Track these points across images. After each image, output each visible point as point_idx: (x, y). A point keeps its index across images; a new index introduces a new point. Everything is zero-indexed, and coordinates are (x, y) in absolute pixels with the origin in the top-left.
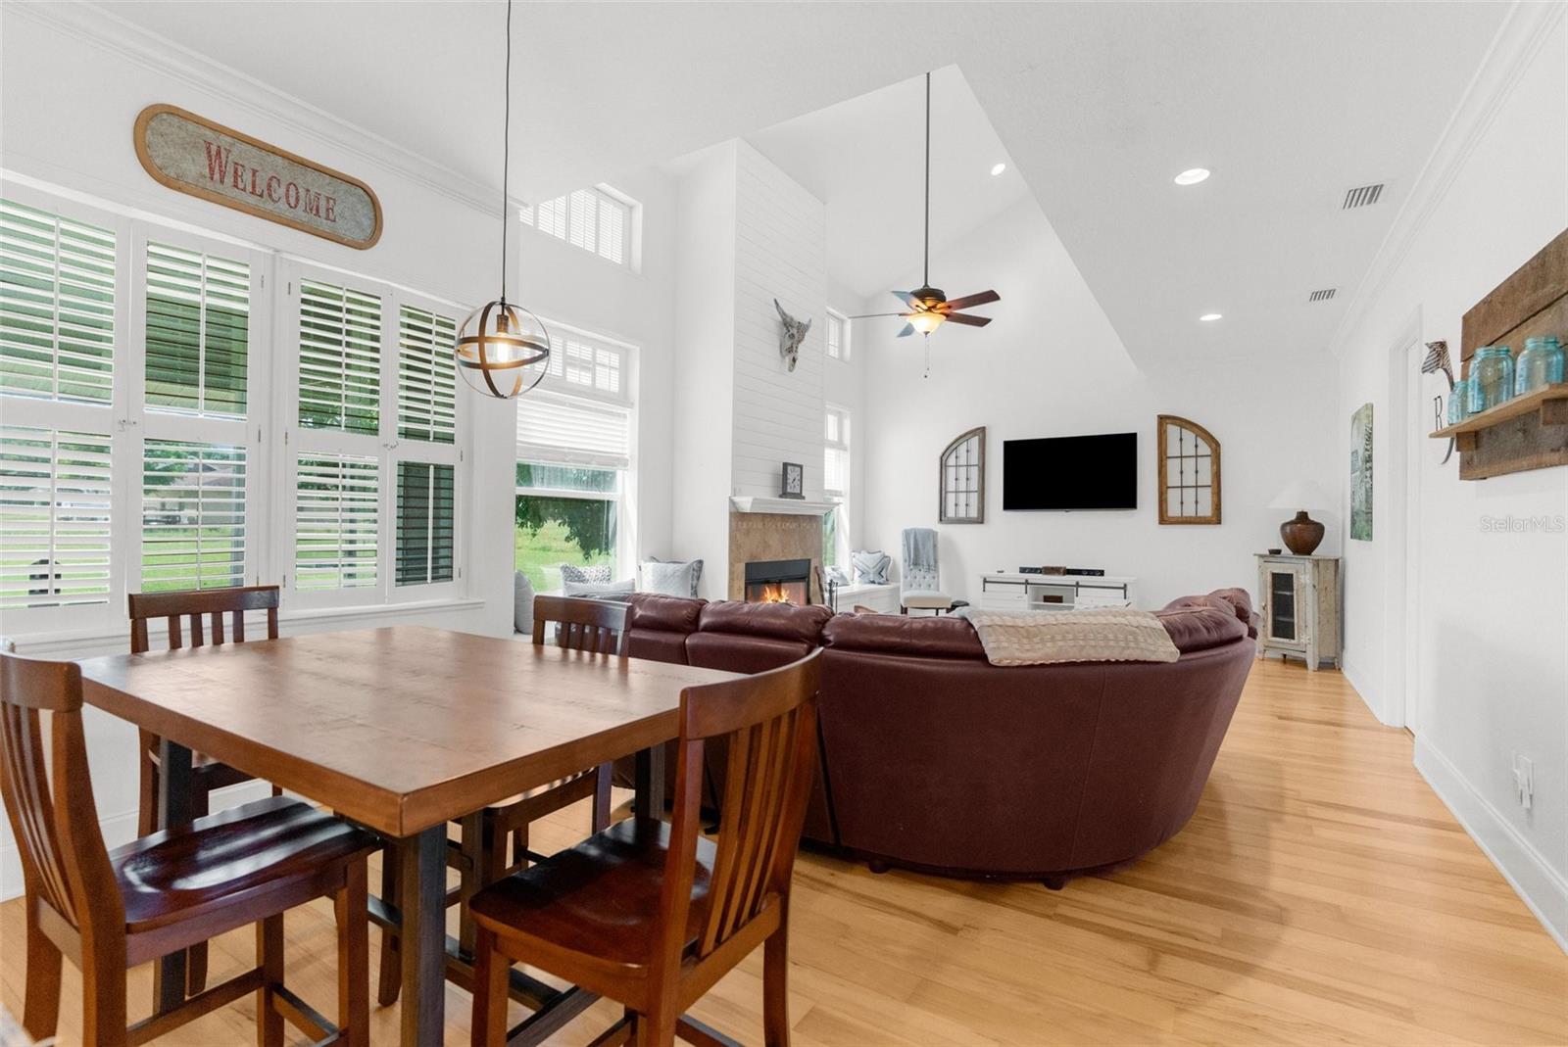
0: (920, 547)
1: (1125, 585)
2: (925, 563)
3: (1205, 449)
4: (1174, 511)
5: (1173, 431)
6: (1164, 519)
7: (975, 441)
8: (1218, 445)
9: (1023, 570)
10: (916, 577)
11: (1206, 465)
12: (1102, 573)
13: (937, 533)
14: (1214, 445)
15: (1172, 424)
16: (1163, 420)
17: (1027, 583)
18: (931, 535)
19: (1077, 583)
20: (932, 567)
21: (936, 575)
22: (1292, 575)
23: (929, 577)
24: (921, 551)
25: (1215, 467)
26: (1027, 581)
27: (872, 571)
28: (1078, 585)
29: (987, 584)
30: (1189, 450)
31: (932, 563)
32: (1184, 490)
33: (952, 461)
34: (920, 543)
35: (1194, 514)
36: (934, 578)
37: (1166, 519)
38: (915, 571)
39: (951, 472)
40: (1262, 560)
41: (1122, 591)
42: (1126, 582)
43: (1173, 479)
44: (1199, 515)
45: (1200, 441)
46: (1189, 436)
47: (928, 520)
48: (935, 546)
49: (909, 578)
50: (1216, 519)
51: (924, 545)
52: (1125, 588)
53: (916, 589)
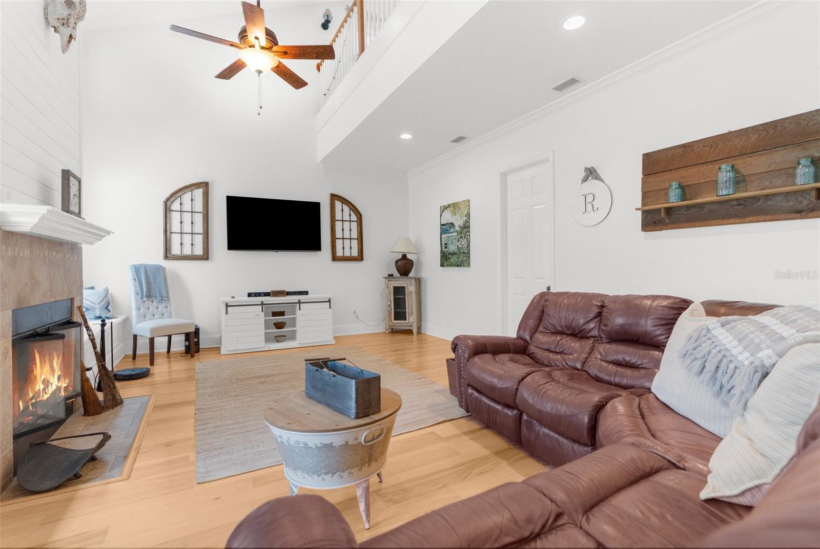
0: (152, 281)
1: (330, 299)
2: (158, 295)
3: (354, 218)
4: (339, 253)
5: (338, 204)
6: (335, 258)
7: (199, 193)
8: (361, 215)
9: (250, 295)
10: (149, 309)
11: (354, 226)
12: (306, 293)
13: (165, 268)
14: (359, 216)
15: (338, 200)
16: (334, 197)
17: (262, 304)
18: (160, 270)
19: (299, 301)
20: (164, 298)
21: (168, 305)
22: (405, 287)
23: (161, 307)
24: (153, 285)
25: (359, 228)
26: (262, 302)
27: (97, 307)
28: (299, 302)
29: (229, 308)
30: (346, 217)
31: (164, 295)
32: (344, 240)
33: (176, 206)
34: (151, 277)
35: (349, 255)
36: (167, 307)
37: (336, 257)
38: (148, 303)
39: (175, 217)
40: (387, 280)
41: (329, 303)
42: (329, 297)
43: (339, 234)
44: (352, 255)
45: (352, 213)
46: (346, 209)
47: (155, 257)
48: (165, 279)
49: (142, 310)
50: (360, 258)
51: (155, 278)
52: (329, 301)
53: (150, 319)
